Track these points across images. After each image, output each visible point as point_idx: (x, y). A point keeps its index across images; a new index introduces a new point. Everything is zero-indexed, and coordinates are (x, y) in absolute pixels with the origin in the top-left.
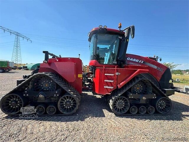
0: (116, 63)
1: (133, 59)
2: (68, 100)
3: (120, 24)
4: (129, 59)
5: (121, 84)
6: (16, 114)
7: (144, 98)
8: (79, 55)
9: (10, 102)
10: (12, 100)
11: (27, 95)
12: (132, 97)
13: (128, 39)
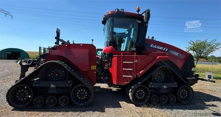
0: (135, 49)
1: (157, 46)
2: (82, 90)
3: (139, 8)
4: (152, 46)
5: (140, 72)
6: (24, 106)
7: (165, 87)
8: (93, 40)
9: (17, 94)
10: (19, 91)
11: (37, 85)
12: (153, 86)
13: (147, 24)
